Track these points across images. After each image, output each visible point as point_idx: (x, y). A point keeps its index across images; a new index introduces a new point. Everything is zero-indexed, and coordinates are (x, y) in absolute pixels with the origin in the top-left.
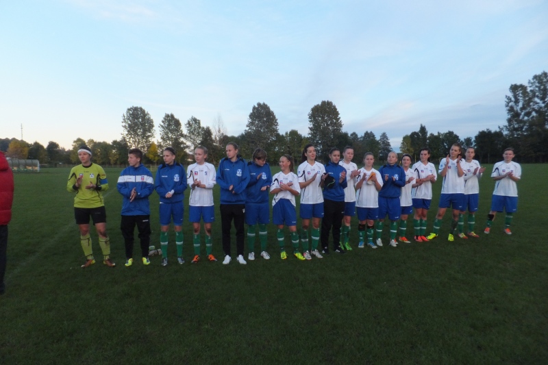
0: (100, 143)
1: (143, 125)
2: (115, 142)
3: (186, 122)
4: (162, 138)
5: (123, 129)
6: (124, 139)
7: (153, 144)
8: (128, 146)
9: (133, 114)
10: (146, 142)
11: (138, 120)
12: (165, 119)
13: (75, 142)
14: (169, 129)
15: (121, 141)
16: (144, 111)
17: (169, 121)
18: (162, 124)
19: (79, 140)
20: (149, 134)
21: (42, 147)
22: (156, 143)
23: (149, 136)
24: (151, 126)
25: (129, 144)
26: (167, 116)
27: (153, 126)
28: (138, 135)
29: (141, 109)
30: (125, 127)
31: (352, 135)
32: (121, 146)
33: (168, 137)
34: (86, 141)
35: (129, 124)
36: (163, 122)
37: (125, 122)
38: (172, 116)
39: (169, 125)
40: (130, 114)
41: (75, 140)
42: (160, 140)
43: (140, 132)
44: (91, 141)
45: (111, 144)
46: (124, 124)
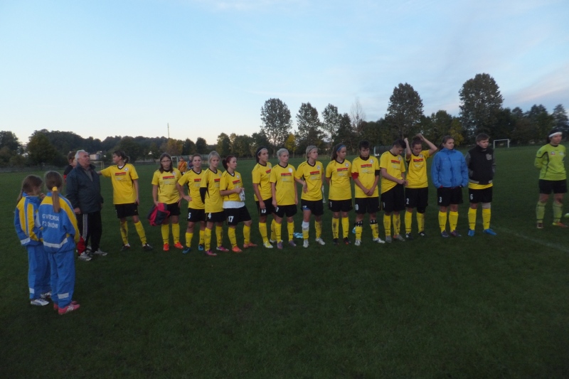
0: (241, 137)
1: (280, 116)
2: (255, 135)
3: (323, 110)
4: (299, 128)
5: (262, 121)
6: (263, 131)
7: (291, 134)
8: (266, 138)
9: (271, 106)
10: (283, 133)
11: (276, 112)
12: (301, 108)
13: (219, 137)
14: (306, 119)
15: (260, 134)
16: (281, 102)
17: (306, 111)
18: (299, 114)
19: (223, 135)
20: (287, 125)
21: (192, 143)
22: (293, 133)
23: (286, 128)
24: (288, 117)
25: (267, 136)
26: (304, 105)
27: (290, 117)
28: (275, 126)
29: (278, 100)
30: (263, 119)
31: (514, 110)
32: (260, 139)
33: (305, 127)
34: (229, 136)
35: (267, 117)
36: (300, 112)
37: (264, 114)
38: (309, 105)
39: (306, 114)
40: (268, 107)
41: (220, 134)
42: (298, 131)
43: (278, 122)
44: (234, 135)
45: (251, 136)
46: (263, 117)
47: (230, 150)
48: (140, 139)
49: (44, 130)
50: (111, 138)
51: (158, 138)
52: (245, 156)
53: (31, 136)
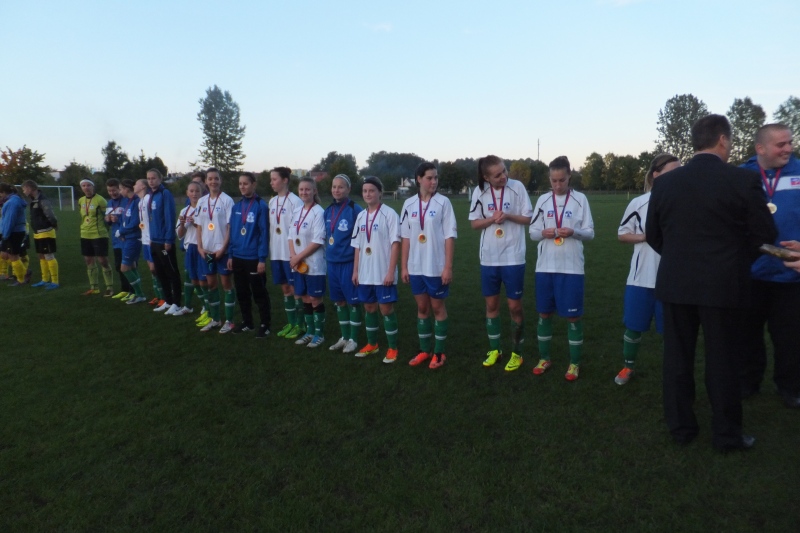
0: (622, 158)
2: (644, 155)
3: (777, 108)
5: (658, 133)
6: (660, 147)
9: (675, 108)
11: (684, 117)
12: (733, 108)
13: (588, 158)
15: (654, 153)
16: (696, 100)
17: (741, 111)
19: (595, 155)
26: (739, 102)
28: (681, 141)
29: (691, 96)
30: (662, 129)
34: (604, 157)
35: (668, 125)
37: (663, 122)
38: (748, 101)
39: (742, 118)
40: (671, 109)
41: (589, 155)
44: (611, 156)
45: (638, 158)
46: (660, 126)
47: (603, 179)
49: (382, 152)
52: (625, 189)
53: (368, 159)
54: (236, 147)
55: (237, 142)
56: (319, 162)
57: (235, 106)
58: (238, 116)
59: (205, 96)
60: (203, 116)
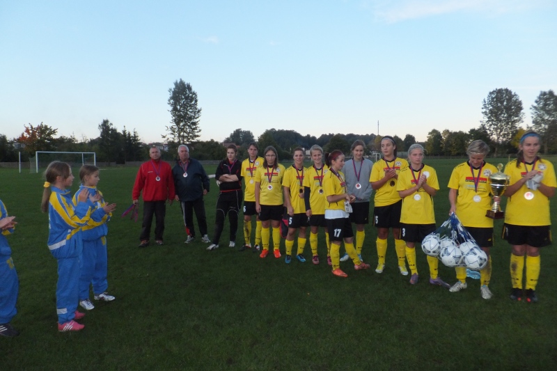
0: (455, 133)
1: (508, 109)
2: (472, 131)
4: (533, 122)
5: (483, 115)
6: (483, 127)
7: (521, 129)
8: (488, 135)
9: (496, 97)
10: (510, 129)
11: (503, 104)
12: (540, 98)
13: (430, 133)
14: (545, 110)
15: (479, 129)
16: (510, 92)
17: (546, 100)
18: (535, 105)
19: (434, 131)
20: (516, 118)
21: (400, 140)
22: (525, 128)
23: (515, 121)
24: (519, 107)
25: (489, 132)
26: (544, 94)
27: (521, 109)
28: (500, 121)
29: (507, 90)
30: (485, 113)
32: (480, 134)
33: (543, 120)
34: (441, 132)
35: (490, 110)
36: (536, 102)
37: (486, 107)
38: (551, 93)
39: (545, 105)
40: (493, 98)
41: (431, 131)
42: (531, 125)
43: (504, 116)
44: (447, 132)
45: (468, 133)
46: (484, 110)
47: (442, 148)
48: (351, 136)
50: (326, 135)
51: (367, 135)
52: (458, 154)
54: (194, 124)
55: (196, 120)
56: (229, 136)
57: (194, 94)
58: (196, 101)
59: (173, 87)
60: (172, 101)
